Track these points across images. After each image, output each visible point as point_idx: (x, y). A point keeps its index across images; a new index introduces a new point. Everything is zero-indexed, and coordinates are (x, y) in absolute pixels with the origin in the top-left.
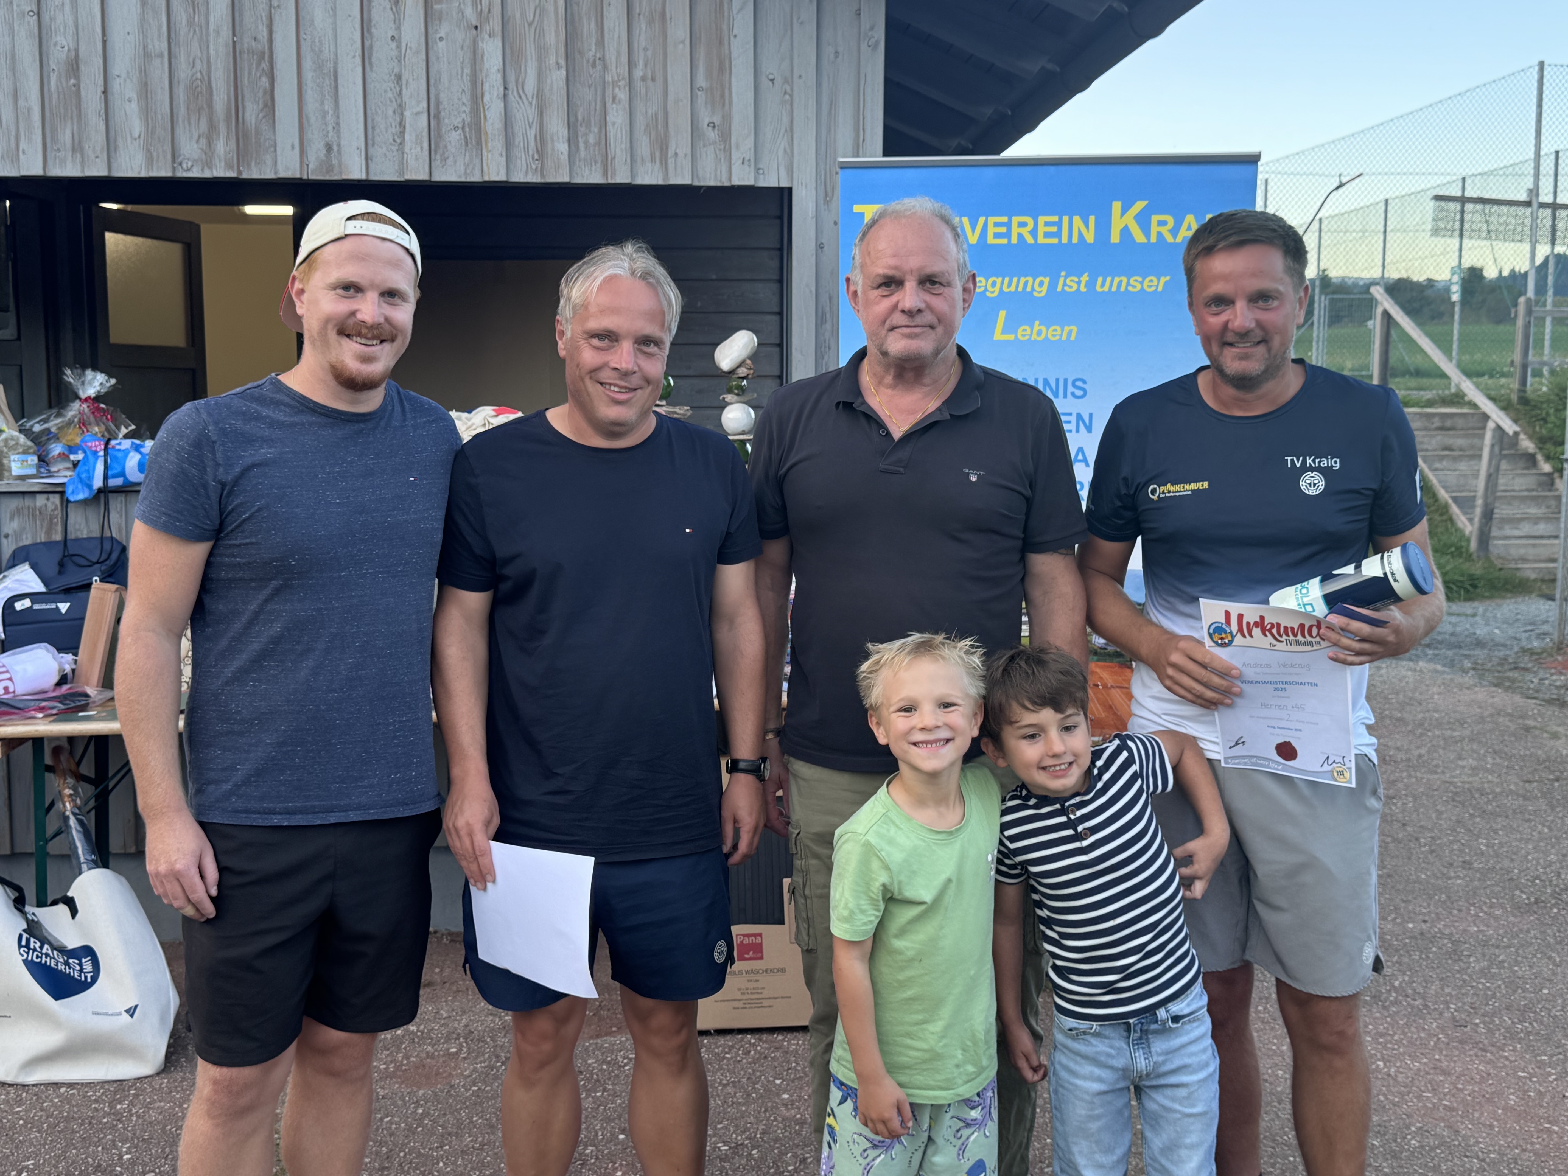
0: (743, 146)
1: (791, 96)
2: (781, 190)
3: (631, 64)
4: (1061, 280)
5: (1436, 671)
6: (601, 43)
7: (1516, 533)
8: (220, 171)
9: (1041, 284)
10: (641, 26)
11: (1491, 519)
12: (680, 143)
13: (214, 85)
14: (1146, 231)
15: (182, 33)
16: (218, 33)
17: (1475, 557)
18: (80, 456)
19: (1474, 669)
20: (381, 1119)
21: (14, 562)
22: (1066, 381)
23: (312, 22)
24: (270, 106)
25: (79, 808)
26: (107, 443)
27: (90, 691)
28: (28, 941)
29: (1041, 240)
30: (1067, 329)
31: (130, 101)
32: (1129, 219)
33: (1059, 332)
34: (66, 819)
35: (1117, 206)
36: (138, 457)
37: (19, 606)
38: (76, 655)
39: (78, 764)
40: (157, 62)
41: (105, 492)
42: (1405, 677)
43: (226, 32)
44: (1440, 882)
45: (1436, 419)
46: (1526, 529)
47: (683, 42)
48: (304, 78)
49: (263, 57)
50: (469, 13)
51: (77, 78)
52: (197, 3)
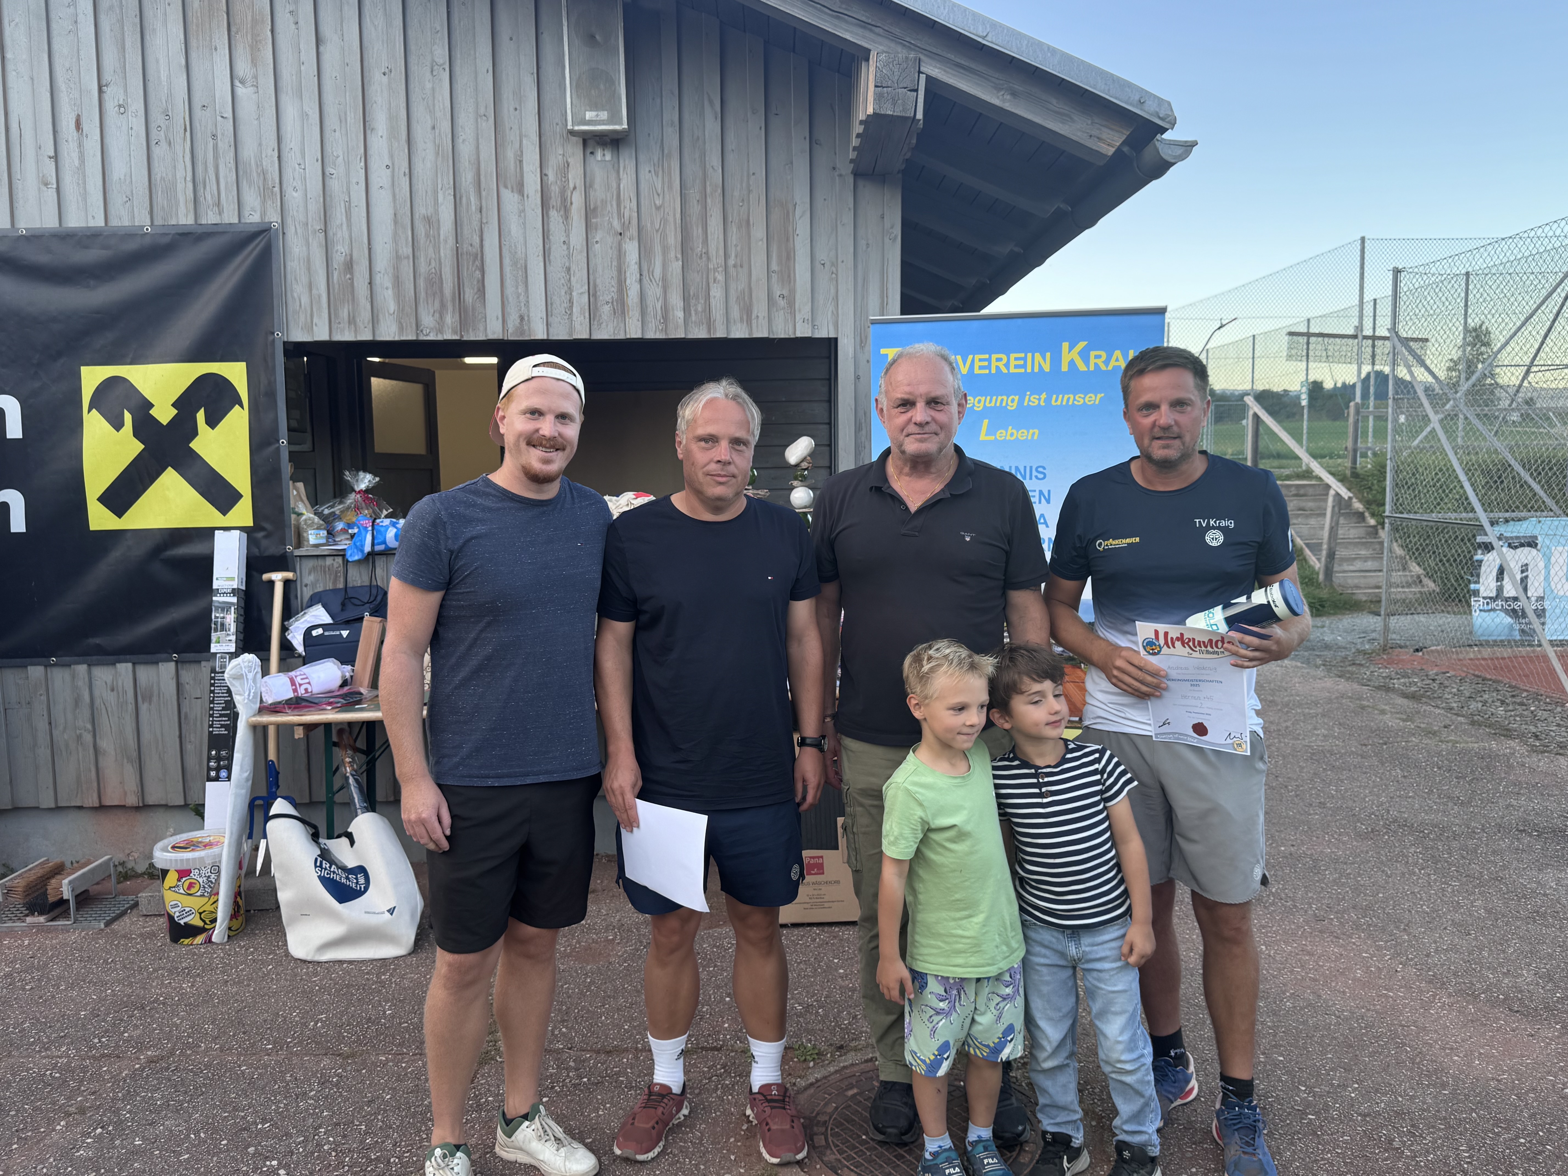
0: (804, 310)
1: (837, 275)
2: (829, 339)
3: (726, 256)
4: (1027, 397)
6: (705, 241)
7: (1351, 568)
8: (449, 336)
9: (1013, 401)
10: (733, 230)
11: (1334, 558)
12: (760, 309)
13: (444, 277)
14: (1087, 362)
15: (422, 242)
16: (446, 241)
17: (1322, 585)
18: (356, 530)
19: (1324, 665)
20: (562, 986)
21: (312, 602)
22: (1031, 467)
23: (510, 232)
24: (481, 290)
25: (356, 771)
26: (374, 522)
27: (362, 690)
28: (321, 862)
29: (1012, 370)
30: (1031, 432)
31: (387, 289)
32: (1075, 355)
33: (1026, 434)
34: (347, 778)
35: (1065, 345)
36: (395, 530)
37: (315, 633)
38: (353, 666)
39: (355, 741)
40: (405, 262)
41: (372, 555)
43: (451, 241)
44: (1303, 817)
46: (1359, 565)
47: (762, 240)
48: (504, 271)
49: (476, 257)
50: (616, 224)
51: (352, 274)
52: (431, 222)
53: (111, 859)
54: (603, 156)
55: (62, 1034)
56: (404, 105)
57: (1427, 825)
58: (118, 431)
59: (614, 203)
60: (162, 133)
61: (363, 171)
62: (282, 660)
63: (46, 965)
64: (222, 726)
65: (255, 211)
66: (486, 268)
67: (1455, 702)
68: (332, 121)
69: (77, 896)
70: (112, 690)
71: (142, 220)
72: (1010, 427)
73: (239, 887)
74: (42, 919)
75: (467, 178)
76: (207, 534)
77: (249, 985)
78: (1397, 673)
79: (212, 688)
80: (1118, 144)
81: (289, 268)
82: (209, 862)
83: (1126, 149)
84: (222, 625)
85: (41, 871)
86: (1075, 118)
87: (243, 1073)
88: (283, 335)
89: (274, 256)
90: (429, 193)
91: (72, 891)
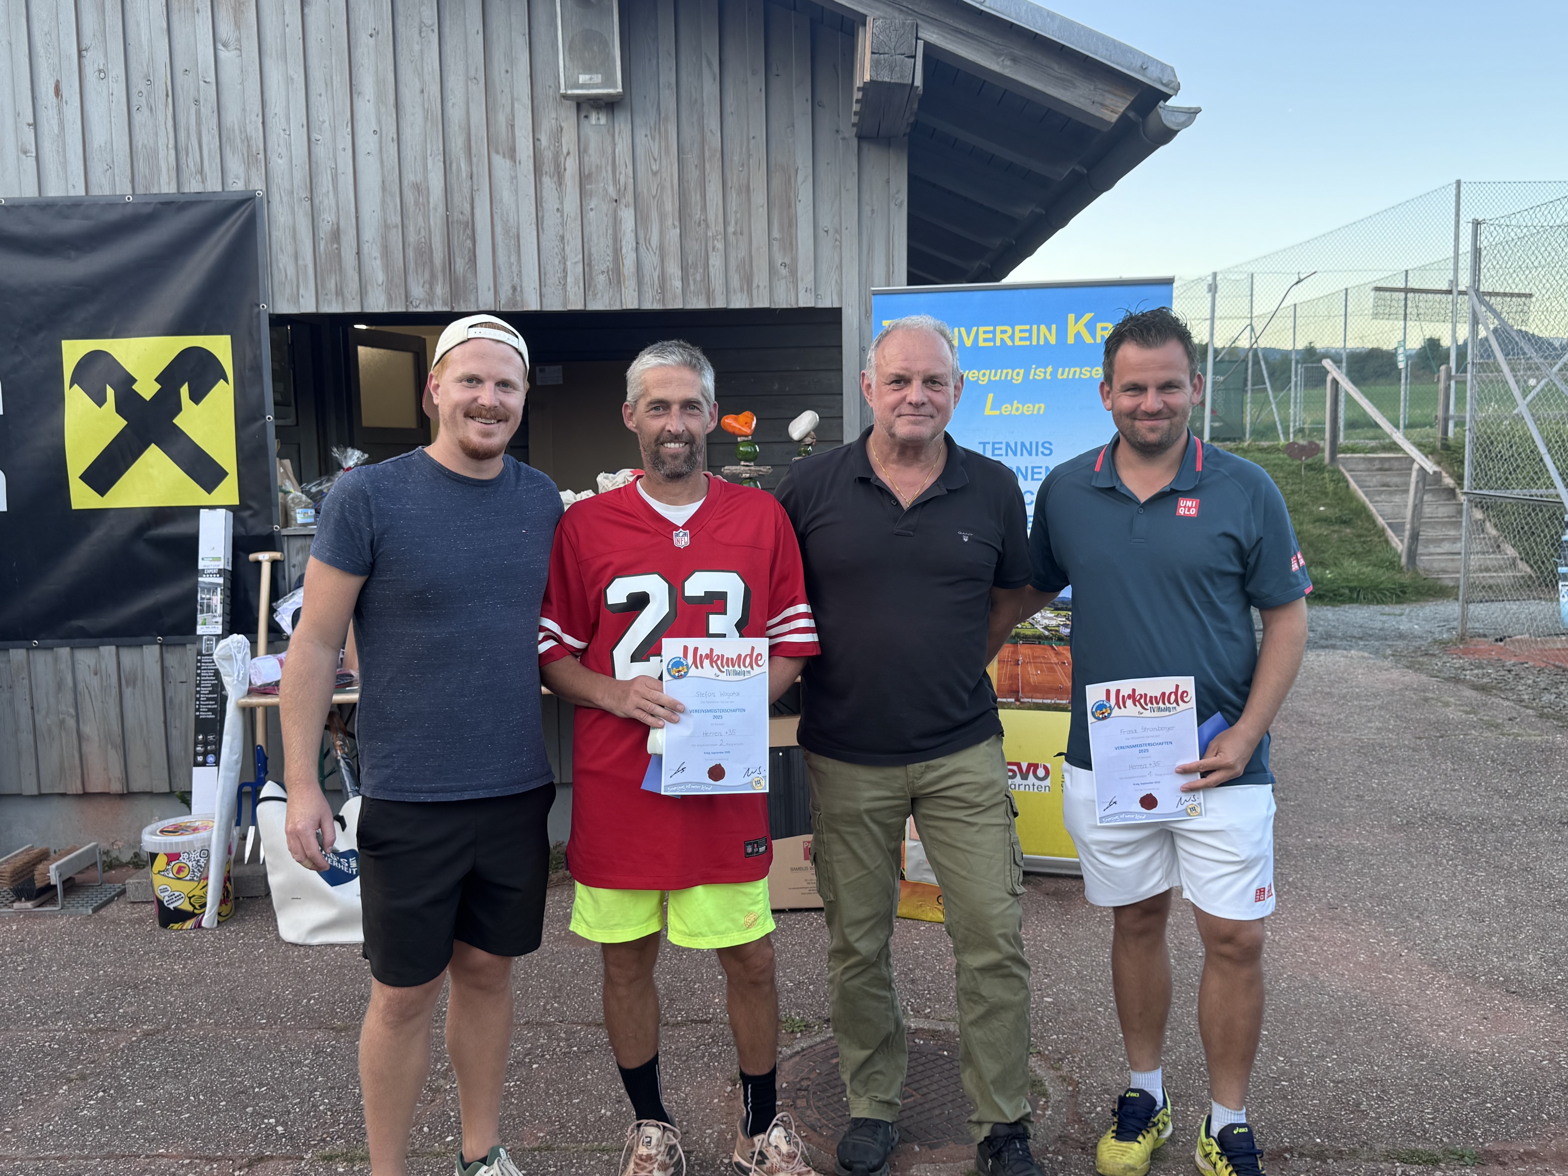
0: (806, 278)
1: (840, 242)
2: (834, 309)
3: (726, 224)
4: (1033, 370)
5: (1363, 657)
6: (704, 208)
7: (1439, 550)
8: (439, 307)
9: (1018, 374)
10: (733, 196)
11: (1417, 539)
12: (761, 278)
13: (433, 246)
14: (1093, 334)
15: (411, 210)
16: (435, 209)
17: (1405, 570)
19: (1393, 655)
22: (1037, 443)
23: (501, 200)
24: (473, 260)
25: (346, 754)
29: (1018, 343)
30: (1037, 406)
31: (375, 258)
32: (1081, 326)
33: (1031, 408)
34: (338, 762)
35: (1071, 317)
39: (346, 724)
40: (394, 231)
42: (1338, 662)
43: (441, 209)
45: (1377, 462)
46: (1446, 547)
47: (762, 206)
48: (496, 240)
49: (468, 226)
50: (611, 190)
51: (339, 243)
52: (421, 189)
53: (96, 846)
54: (597, 119)
55: (58, 1010)
56: (392, 68)
57: (1466, 817)
58: (100, 406)
59: (609, 169)
60: (143, 99)
61: (350, 137)
62: (270, 642)
63: (36, 948)
64: (209, 710)
65: (239, 179)
66: (478, 237)
67: (1527, 694)
68: (317, 86)
69: (64, 882)
70: (96, 674)
71: (123, 189)
72: (1015, 402)
73: (229, 872)
74: (29, 905)
75: (457, 143)
76: (192, 512)
77: (240, 967)
78: (1471, 664)
79: (199, 671)
80: (1122, 110)
81: (274, 238)
82: (198, 845)
83: (1131, 114)
84: (209, 606)
85: (27, 857)
86: (1077, 84)
87: (238, 1044)
88: (268, 307)
89: (259, 225)
90: (418, 158)
91: (60, 876)
